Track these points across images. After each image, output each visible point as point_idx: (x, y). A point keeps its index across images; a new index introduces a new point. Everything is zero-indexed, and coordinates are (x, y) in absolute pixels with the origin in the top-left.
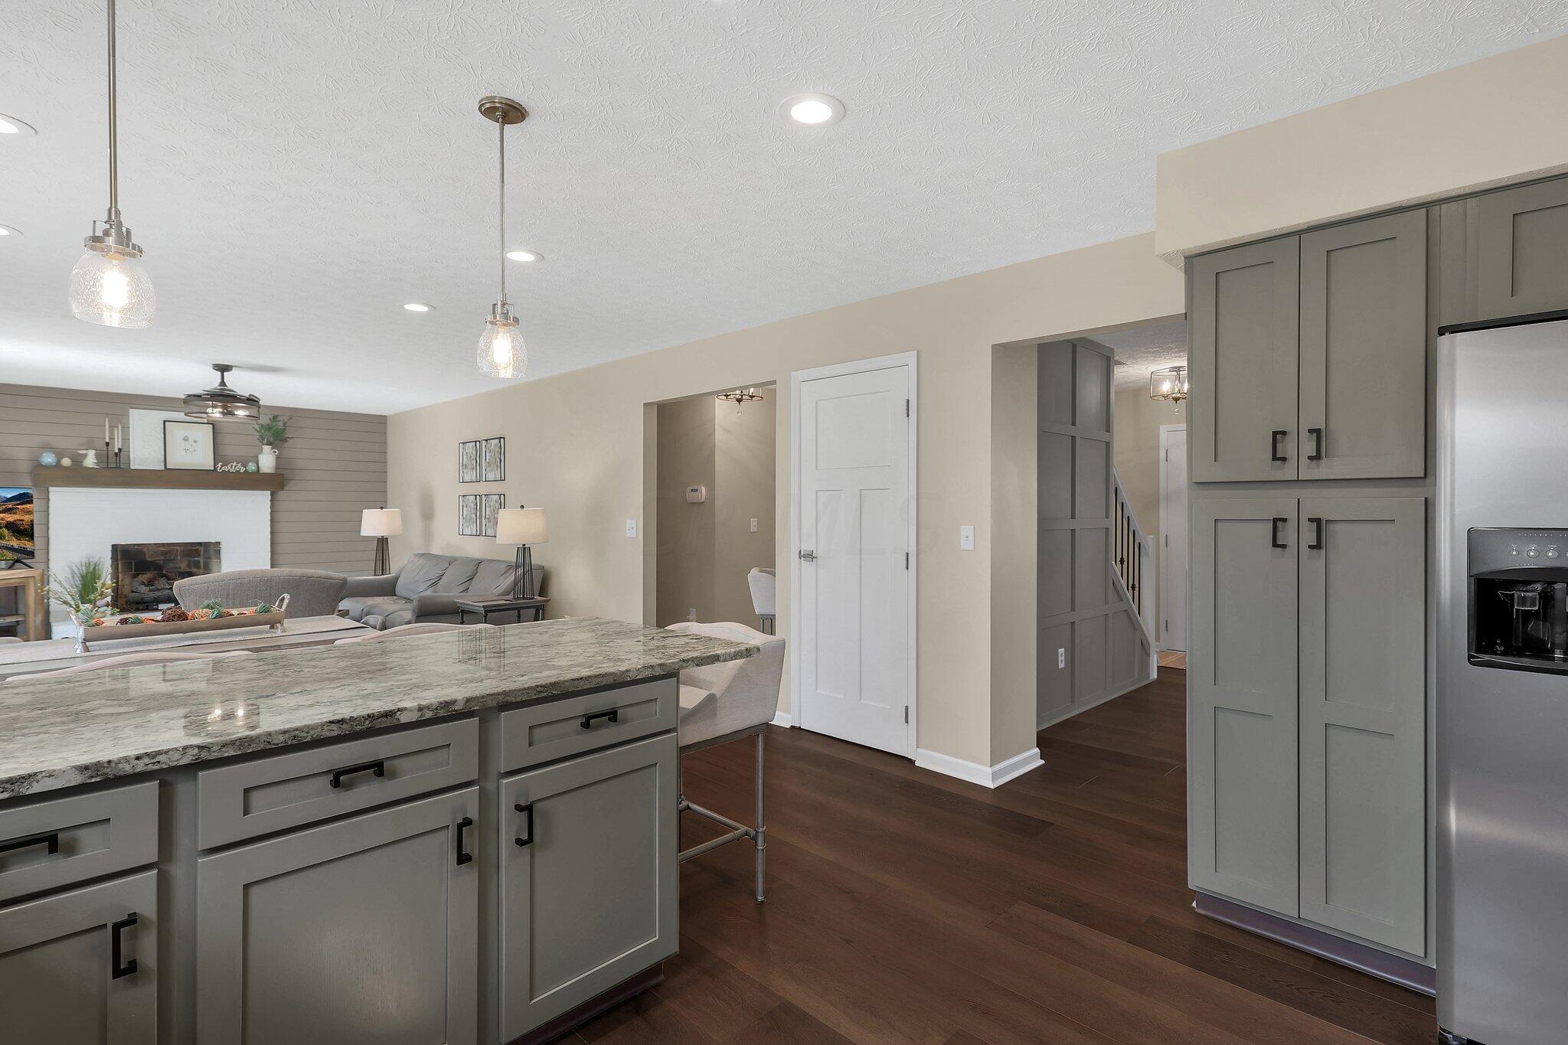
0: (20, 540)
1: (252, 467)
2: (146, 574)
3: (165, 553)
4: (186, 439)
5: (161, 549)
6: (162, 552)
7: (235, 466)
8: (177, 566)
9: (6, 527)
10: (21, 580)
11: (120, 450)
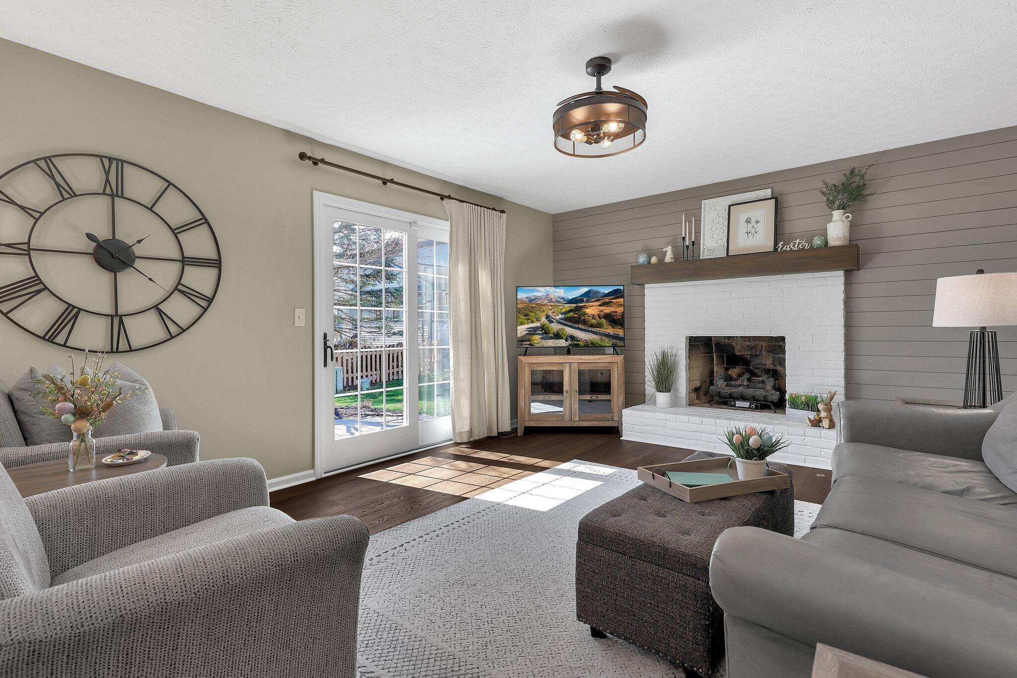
0: (614, 328)
1: (817, 241)
2: (736, 368)
3: (751, 348)
4: (748, 221)
5: (748, 343)
6: (748, 346)
7: (799, 243)
8: (763, 363)
9: (604, 317)
10: (607, 364)
11: (693, 243)
